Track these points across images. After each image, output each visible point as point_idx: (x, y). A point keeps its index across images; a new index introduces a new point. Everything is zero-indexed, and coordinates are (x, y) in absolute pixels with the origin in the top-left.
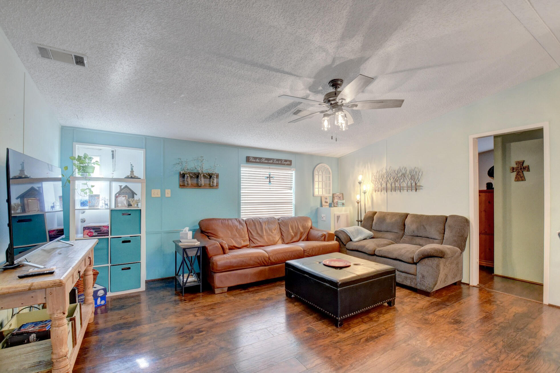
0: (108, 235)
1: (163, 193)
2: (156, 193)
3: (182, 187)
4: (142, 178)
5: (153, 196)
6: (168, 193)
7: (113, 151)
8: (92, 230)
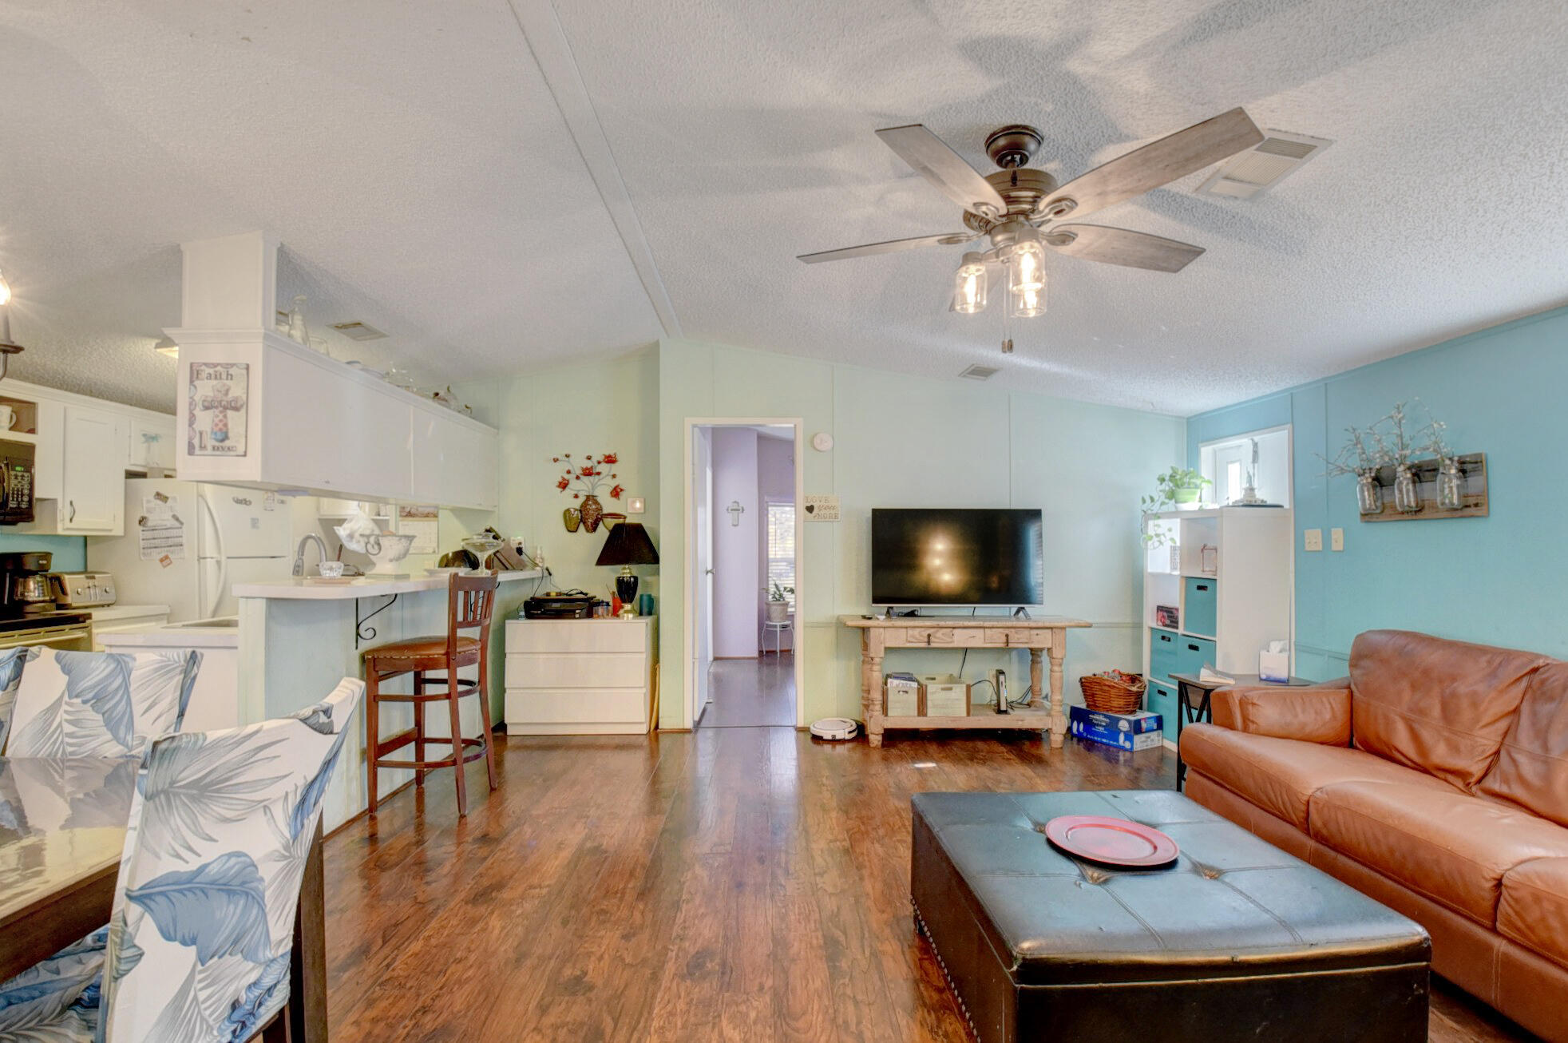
0: (1177, 628)
1: (1327, 539)
2: (1313, 539)
3: (1367, 518)
4: (1287, 506)
5: (1308, 548)
6: (1337, 534)
7: (1255, 445)
8: (1165, 614)
